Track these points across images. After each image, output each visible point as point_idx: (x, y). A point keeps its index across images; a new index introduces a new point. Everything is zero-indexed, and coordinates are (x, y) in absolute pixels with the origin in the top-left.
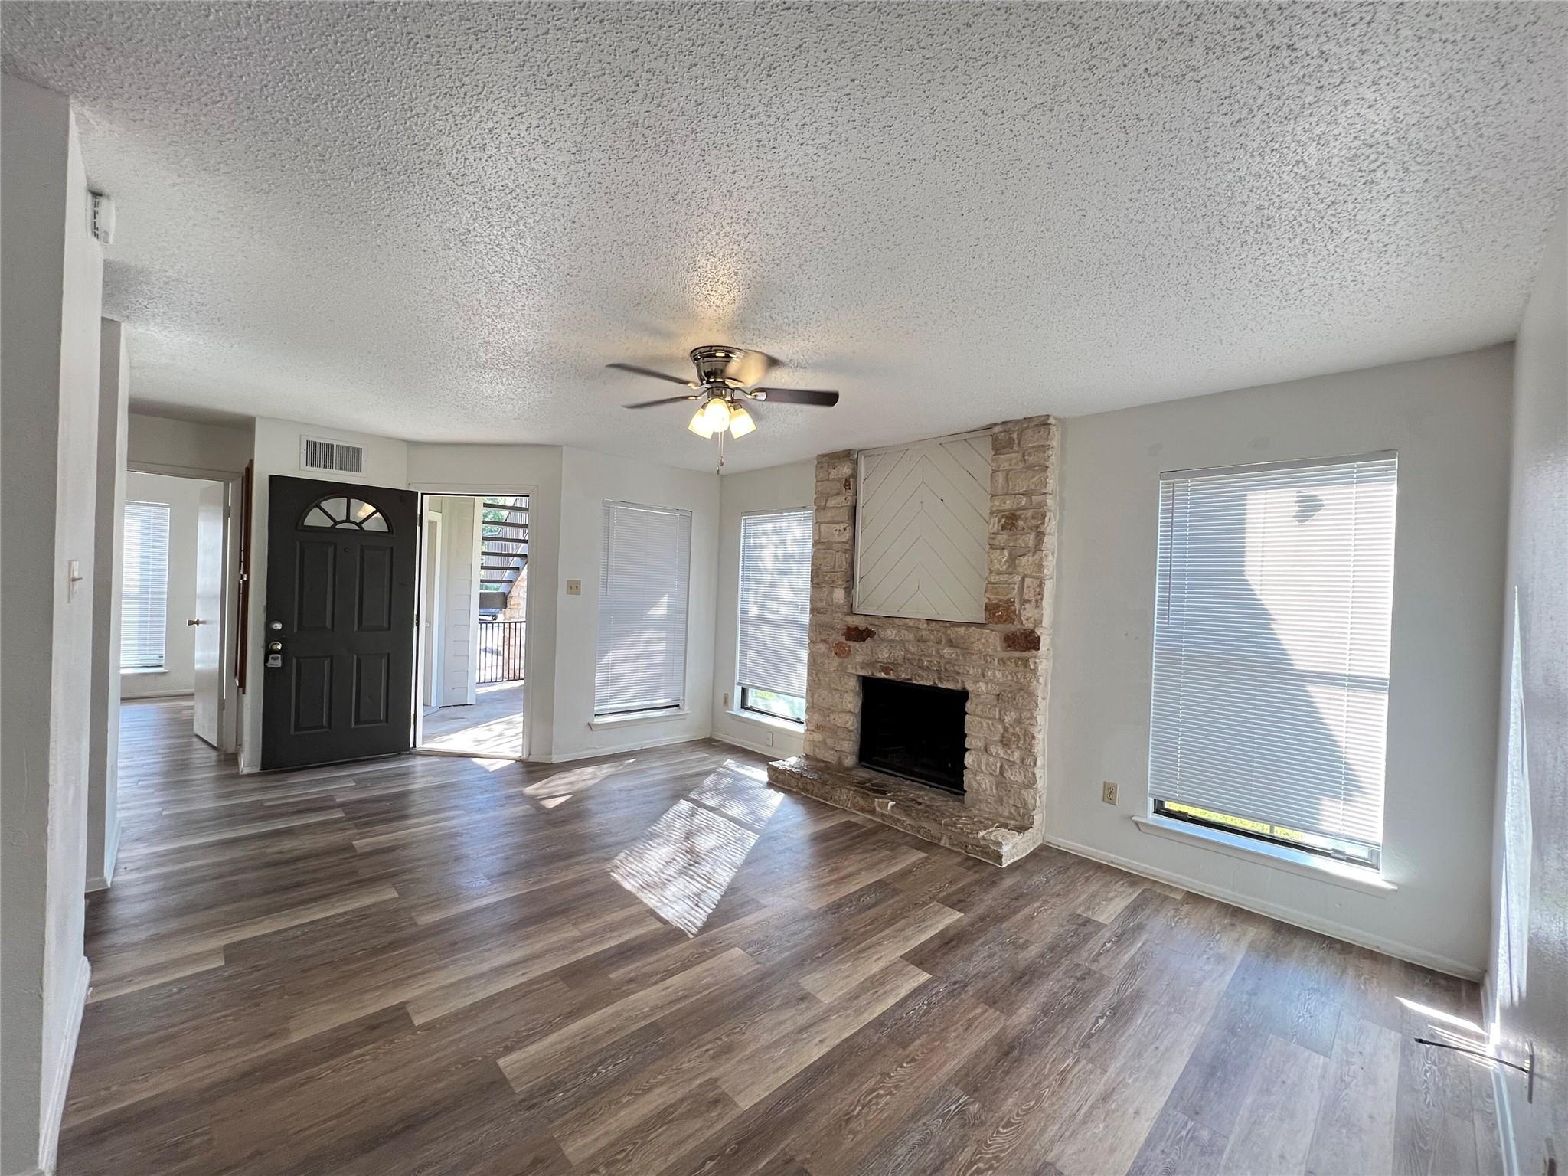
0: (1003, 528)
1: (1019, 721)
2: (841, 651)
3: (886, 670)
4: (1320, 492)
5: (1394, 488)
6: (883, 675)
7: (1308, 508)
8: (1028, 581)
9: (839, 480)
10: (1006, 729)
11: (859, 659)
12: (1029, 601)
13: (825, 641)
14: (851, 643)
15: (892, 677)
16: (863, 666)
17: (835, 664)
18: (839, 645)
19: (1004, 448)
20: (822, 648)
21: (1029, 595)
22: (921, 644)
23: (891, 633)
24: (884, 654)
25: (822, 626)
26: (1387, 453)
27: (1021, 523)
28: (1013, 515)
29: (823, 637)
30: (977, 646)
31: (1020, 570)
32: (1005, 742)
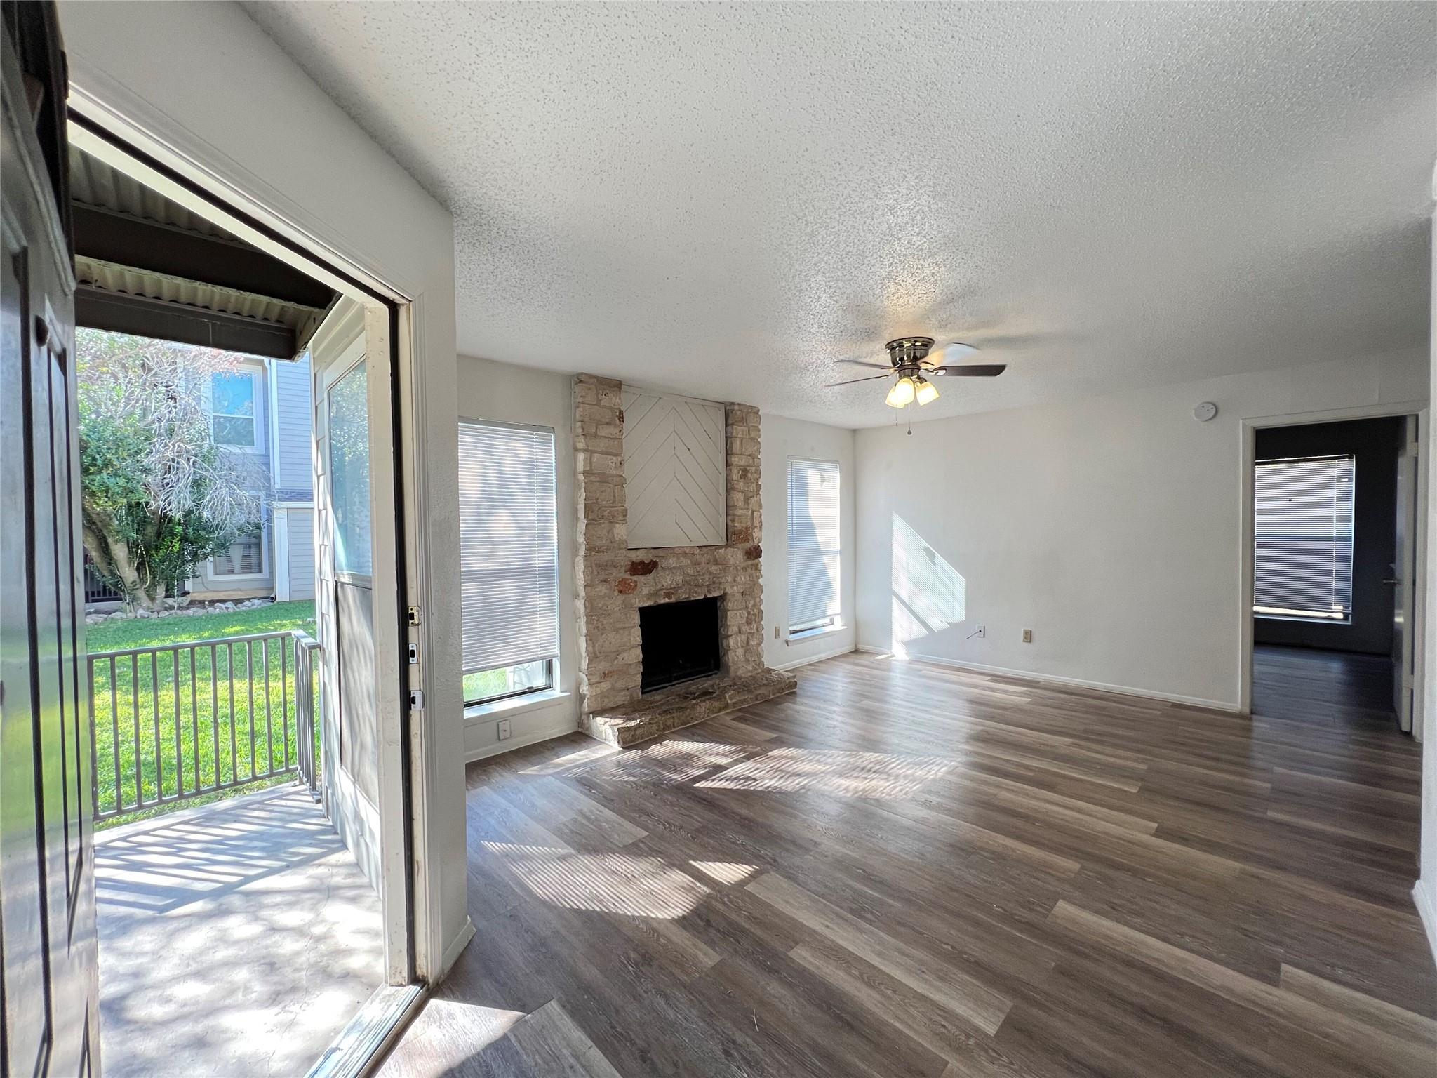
0: (741, 478)
1: (754, 605)
2: (625, 588)
3: (668, 595)
4: (825, 474)
5: (838, 475)
6: (667, 600)
7: (823, 479)
8: (755, 513)
9: (611, 409)
10: (749, 613)
11: (645, 591)
12: (756, 527)
13: (606, 581)
14: (635, 578)
15: (673, 600)
16: (650, 596)
17: (619, 602)
18: (623, 582)
19: (740, 421)
20: (602, 589)
21: (756, 523)
22: (697, 567)
23: (672, 562)
24: (667, 581)
25: (598, 566)
26: (836, 462)
27: (749, 475)
28: (746, 469)
29: (602, 578)
30: (732, 561)
31: (751, 506)
32: (748, 623)
